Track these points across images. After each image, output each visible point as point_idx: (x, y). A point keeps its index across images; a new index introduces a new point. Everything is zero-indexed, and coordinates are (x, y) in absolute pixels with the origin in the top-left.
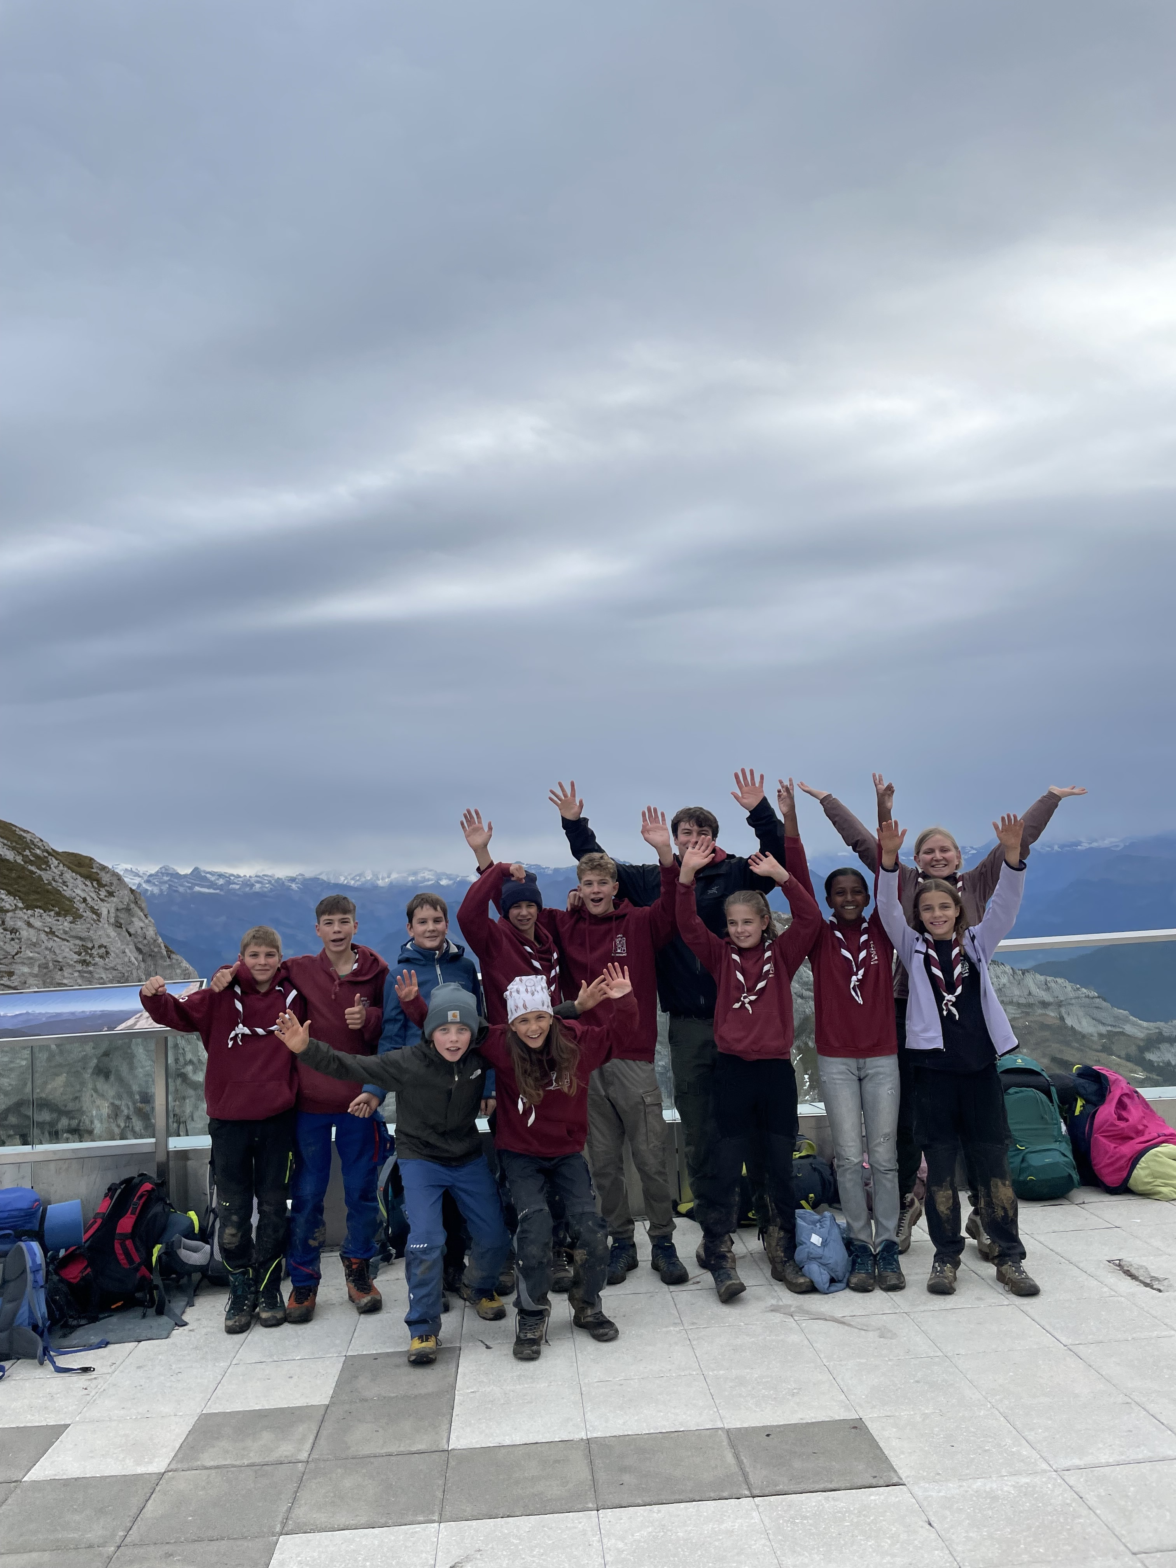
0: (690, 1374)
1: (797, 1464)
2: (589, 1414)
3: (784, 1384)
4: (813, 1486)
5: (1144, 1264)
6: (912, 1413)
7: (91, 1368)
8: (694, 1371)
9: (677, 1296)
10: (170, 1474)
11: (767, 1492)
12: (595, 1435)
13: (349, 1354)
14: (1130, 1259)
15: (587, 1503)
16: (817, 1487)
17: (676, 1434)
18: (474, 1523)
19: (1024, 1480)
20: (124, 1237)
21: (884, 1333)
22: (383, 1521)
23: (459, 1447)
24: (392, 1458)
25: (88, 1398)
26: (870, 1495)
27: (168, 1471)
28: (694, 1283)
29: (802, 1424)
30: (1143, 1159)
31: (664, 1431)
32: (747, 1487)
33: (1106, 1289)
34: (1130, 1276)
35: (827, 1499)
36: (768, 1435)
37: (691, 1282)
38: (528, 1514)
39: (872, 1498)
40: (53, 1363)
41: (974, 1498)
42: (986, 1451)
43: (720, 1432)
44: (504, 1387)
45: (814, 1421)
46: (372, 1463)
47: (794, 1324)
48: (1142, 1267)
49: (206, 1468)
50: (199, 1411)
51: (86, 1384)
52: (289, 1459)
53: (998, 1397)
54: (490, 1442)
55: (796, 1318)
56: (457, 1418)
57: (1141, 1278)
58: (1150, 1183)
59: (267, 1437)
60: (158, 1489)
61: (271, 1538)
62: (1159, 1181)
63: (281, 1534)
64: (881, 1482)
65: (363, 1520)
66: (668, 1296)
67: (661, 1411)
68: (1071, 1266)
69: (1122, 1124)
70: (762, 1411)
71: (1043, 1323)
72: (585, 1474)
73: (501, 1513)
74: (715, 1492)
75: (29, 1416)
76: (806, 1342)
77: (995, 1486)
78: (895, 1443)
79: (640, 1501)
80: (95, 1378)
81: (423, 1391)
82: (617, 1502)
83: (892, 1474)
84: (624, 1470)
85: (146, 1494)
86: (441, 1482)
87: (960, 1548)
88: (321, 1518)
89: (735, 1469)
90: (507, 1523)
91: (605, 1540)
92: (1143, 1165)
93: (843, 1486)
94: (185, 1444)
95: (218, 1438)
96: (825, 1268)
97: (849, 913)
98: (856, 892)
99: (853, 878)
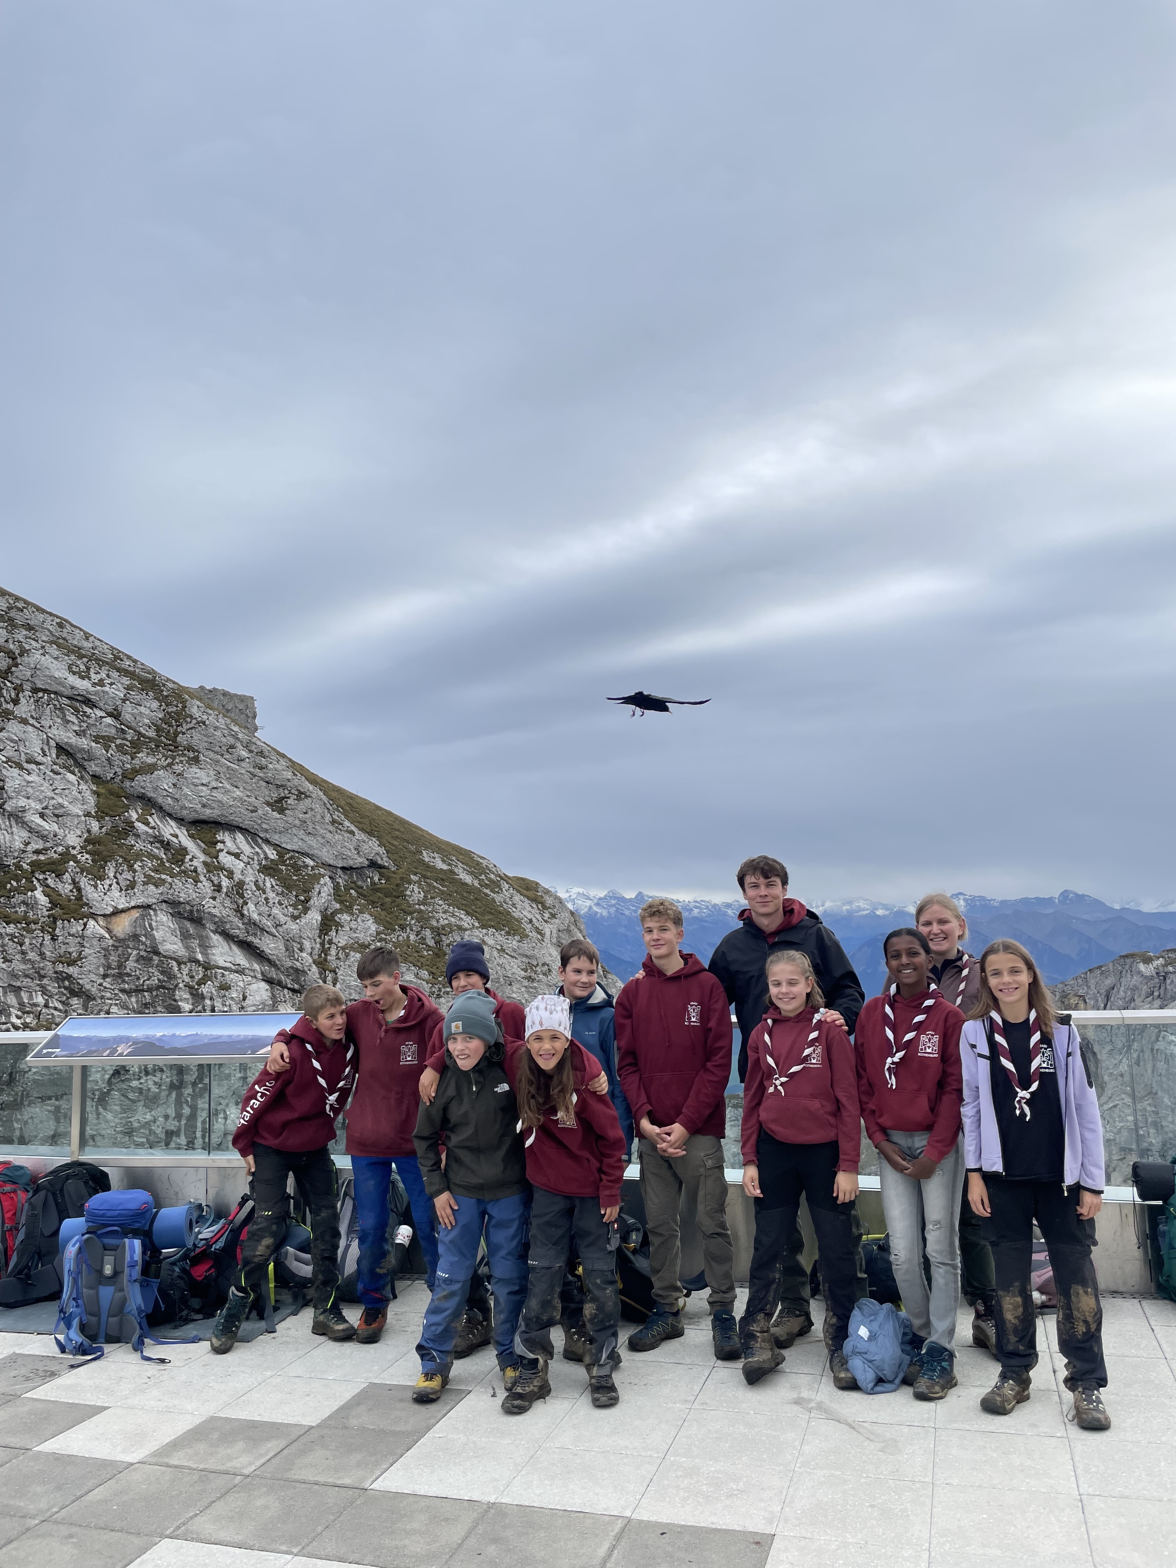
0: (651, 1456)
2: (519, 1478)
3: (731, 1483)
7: (167, 1360)
8: (658, 1453)
9: (715, 1372)
10: (139, 1465)
12: (503, 1501)
13: (374, 1381)
17: (578, 1514)
21: (888, 1446)
22: (254, 1543)
23: (379, 1488)
24: (316, 1487)
25: (145, 1386)
29: (709, 1529)
31: (573, 1509)
36: (663, 1534)
40: (142, 1351)
43: (620, 1521)
44: (471, 1437)
45: (723, 1527)
46: (295, 1488)
47: (804, 1422)
49: (168, 1466)
50: (213, 1413)
51: (153, 1373)
52: (236, 1471)
54: (409, 1488)
55: (812, 1415)
56: (404, 1459)
59: (239, 1446)
60: (117, 1477)
61: (157, 1539)
63: (167, 1537)
67: (585, 1488)
70: (683, 1507)
72: (458, 1537)
73: (355, 1556)
75: (89, 1395)
76: (798, 1443)
80: (163, 1370)
81: (401, 1428)
84: (495, 1541)
85: (106, 1479)
86: (332, 1518)
88: (211, 1528)
94: (174, 1441)
95: (201, 1441)
96: (870, 1364)
97: (907, 977)
98: (912, 953)
99: (909, 938)
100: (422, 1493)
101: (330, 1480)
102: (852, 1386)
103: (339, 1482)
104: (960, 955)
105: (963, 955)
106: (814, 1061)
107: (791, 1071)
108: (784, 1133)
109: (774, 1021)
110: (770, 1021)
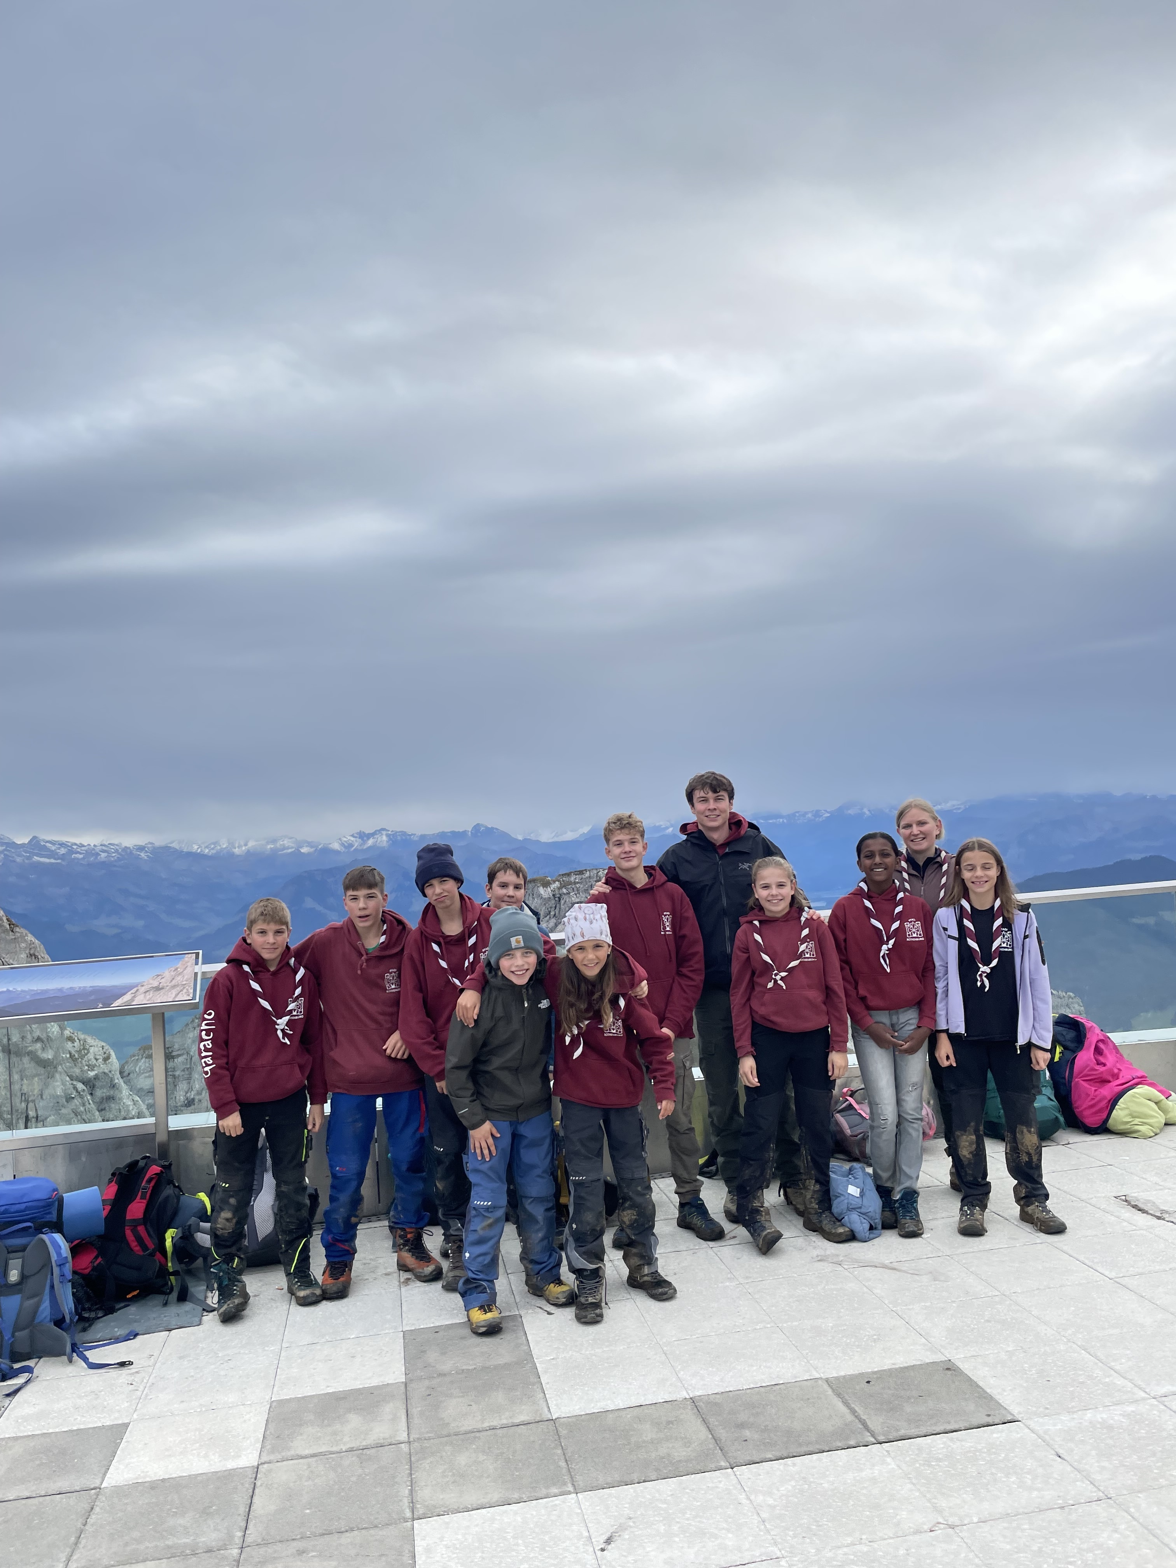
0: (765, 1327)
1: (908, 1409)
2: (682, 1373)
3: (861, 1332)
4: (934, 1428)
5: (1151, 1198)
6: (996, 1351)
7: (130, 1361)
8: (768, 1323)
9: (719, 1251)
10: (266, 1466)
11: (891, 1437)
12: (698, 1394)
13: (406, 1328)
14: (1133, 1195)
15: (718, 1461)
16: (938, 1430)
17: (778, 1387)
18: (613, 1491)
19: (1130, 1408)
20: (135, 1224)
21: (935, 1276)
22: (516, 1496)
23: (563, 1415)
24: (499, 1432)
25: (139, 1393)
26: (992, 1432)
27: (262, 1464)
28: (731, 1238)
29: (896, 1369)
30: (1121, 1100)
31: (764, 1385)
32: (869, 1434)
33: (1125, 1224)
34: (1139, 1210)
35: (952, 1439)
36: (868, 1382)
37: (727, 1237)
38: (662, 1477)
39: (995, 1435)
40: (85, 1359)
41: (1091, 1429)
42: (1082, 1383)
43: (820, 1382)
44: (583, 1352)
45: (906, 1365)
46: (479, 1438)
47: (847, 1273)
48: (1148, 1201)
49: (302, 1457)
50: (268, 1397)
51: (131, 1378)
52: (389, 1441)
53: (1070, 1332)
54: (593, 1408)
55: (846, 1267)
56: (548, 1386)
57: (1151, 1212)
58: (1130, 1122)
59: (354, 1420)
60: (258, 1483)
61: (405, 1524)
62: (1137, 1121)
63: (413, 1519)
64: (997, 1421)
65: (495, 1497)
66: (710, 1252)
67: (752, 1366)
68: (1084, 1204)
69: (1101, 1069)
70: (851, 1359)
71: (1082, 1258)
72: (704, 1433)
73: (635, 1477)
74: (840, 1441)
75: (79, 1418)
76: (865, 1289)
77: (1104, 1416)
78: (992, 1381)
79: (769, 1456)
80: (137, 1372)
81: (501, 1361)
82: (748, 1458)
83: (1004, 1412)
84: (742, 1426)
85: (248, 1489)
86: (559, 1451)
87: (1098, 1477)
88: (450, 1498)
89: (850, 1417)
90: (646, 1488)
91: (752, 1497)
92: (1123, 1106)
93: (962, 1426)
94: (268, 1432)
95: (301, 1425)
96: (864, 1216)
97: (880, 875)
98: (884, 855)
99: (882, 840)
100: (612, 1407)
101: (505, 1422)
102: (852, 1237)
103: (517, 1421)
104: (938, 853)
105: (941, 852)
106: (808, 956)
107: (790, 966)
108: (787, 1023)
109: (760, 922)
110: (756, 923)
